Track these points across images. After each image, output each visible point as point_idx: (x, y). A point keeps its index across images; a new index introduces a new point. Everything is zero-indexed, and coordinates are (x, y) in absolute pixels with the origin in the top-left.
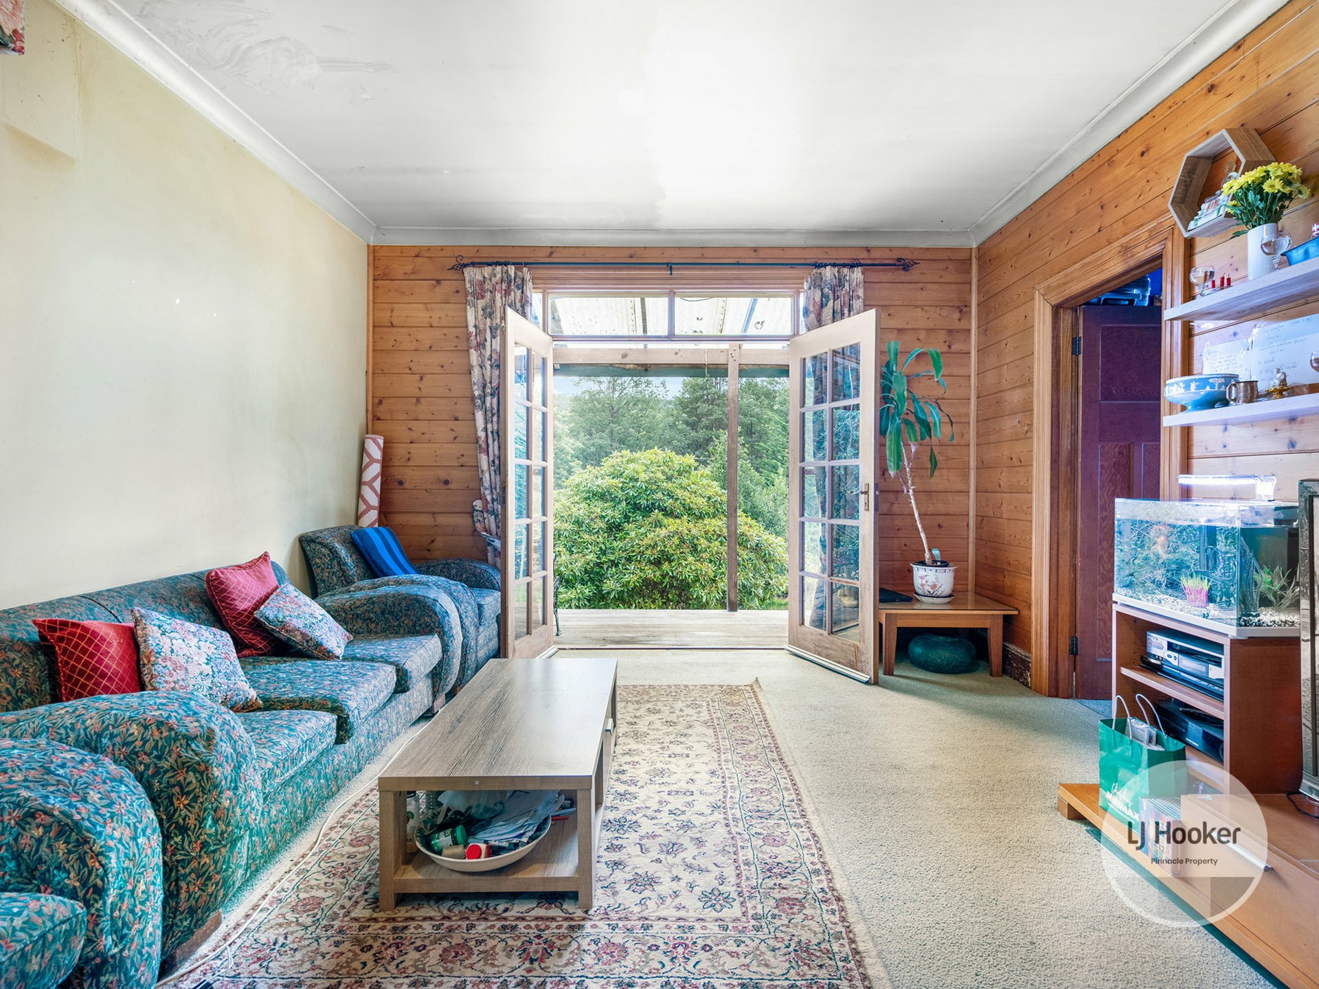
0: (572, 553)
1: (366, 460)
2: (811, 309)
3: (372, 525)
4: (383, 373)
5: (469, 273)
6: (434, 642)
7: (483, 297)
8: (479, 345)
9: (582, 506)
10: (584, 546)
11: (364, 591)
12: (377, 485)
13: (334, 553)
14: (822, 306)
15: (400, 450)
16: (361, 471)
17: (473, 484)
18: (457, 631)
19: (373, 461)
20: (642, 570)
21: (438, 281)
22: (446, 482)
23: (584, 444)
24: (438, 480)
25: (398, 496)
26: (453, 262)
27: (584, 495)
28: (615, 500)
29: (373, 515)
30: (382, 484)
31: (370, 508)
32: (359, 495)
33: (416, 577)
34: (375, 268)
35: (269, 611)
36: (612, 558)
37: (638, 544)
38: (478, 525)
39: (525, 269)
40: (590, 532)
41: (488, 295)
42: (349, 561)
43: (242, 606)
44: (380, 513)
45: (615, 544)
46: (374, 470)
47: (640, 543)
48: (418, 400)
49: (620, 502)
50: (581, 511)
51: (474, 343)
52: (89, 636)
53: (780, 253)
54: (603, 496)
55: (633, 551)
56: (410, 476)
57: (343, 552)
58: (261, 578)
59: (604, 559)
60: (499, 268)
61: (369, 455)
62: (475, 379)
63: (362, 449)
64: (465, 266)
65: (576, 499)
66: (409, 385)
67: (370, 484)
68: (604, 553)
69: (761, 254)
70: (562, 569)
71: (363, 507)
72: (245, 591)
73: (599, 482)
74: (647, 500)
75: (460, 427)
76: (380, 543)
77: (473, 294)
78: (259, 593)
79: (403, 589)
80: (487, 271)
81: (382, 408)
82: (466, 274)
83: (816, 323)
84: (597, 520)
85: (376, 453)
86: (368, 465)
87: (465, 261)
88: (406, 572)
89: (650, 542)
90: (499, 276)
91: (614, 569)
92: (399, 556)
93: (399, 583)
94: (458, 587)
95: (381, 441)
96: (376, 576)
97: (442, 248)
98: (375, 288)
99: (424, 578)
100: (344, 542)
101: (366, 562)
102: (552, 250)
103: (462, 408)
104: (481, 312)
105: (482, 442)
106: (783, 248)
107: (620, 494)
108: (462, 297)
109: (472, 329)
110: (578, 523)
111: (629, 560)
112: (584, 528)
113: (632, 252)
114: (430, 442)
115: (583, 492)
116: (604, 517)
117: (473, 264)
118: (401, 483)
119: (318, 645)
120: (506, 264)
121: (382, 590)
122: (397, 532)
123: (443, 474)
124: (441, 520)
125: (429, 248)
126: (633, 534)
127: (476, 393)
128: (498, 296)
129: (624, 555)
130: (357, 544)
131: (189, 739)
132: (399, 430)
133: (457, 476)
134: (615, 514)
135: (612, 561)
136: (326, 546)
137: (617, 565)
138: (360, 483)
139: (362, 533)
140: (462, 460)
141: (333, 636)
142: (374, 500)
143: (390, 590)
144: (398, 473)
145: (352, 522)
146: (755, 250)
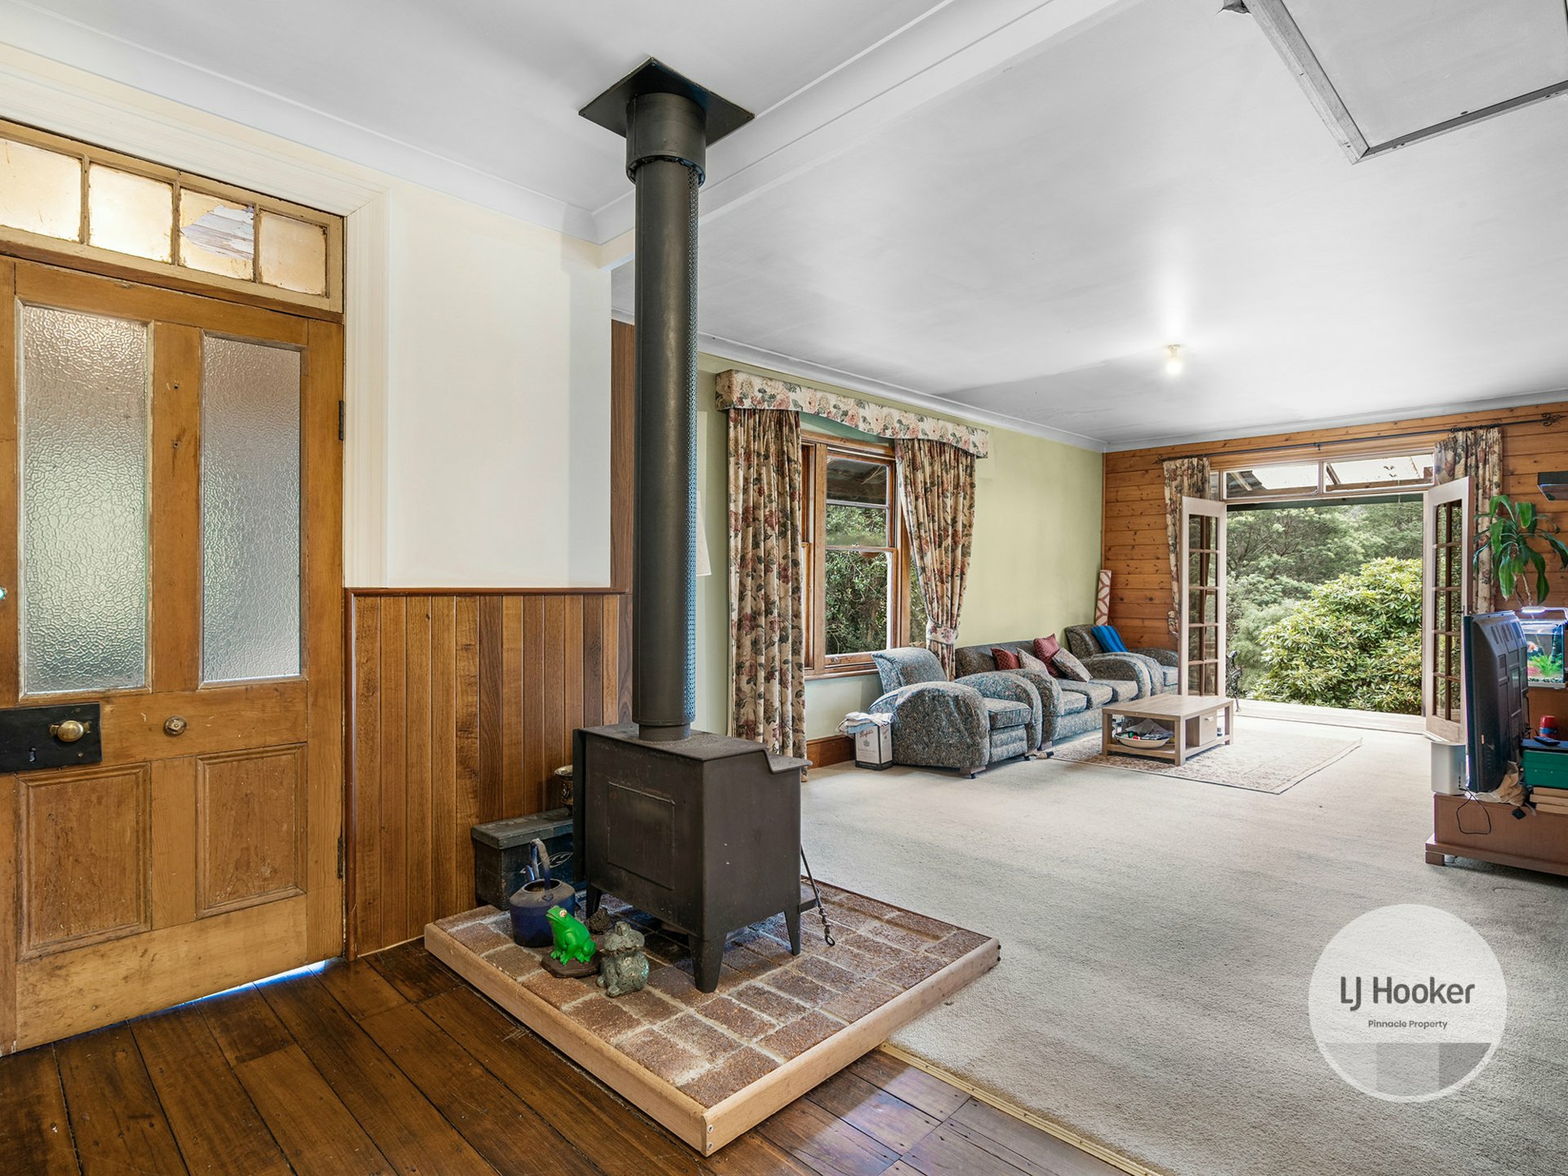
0: (1312, 667)
1: (1101, 585)
2: (1443, 466)
3: (1104, 625)
4: (1111, 530)
5: (1166, 465)
6: (1134, 683)
7: (1176, 479)
8: (1172, 511)
9: (1328, 619)
10: (1326, 661)
11: (1098, 657)
12: (1107, 600)
13: (1082, 638)
14: (1455, 463)
15: (1122, 579)
16: (1097, 592)
17: (1168, 601)
18: (1147, 680)
19: (1105, 586)
20: (1398, 691)
21: (1147, 471)
22: (1151, 599)
23: (1386, 538)
24: (1146, 598)
25: (1121, 607)
26: (1155, 458)
27: (1333, 607)
28: (1372, 615)
29: (1104, 619)
30: (1110, 600)
31: (1102, 614)
32: (1096, 607)
33: (1126, 653)
34: (1107, 466)
35: (1057, 658)
36: (1363, 676)
37: (1396, 663)
38: (1171, 627)
39: (1205, 459)
40: (1336, 647)
41: (1179, 478)
42: (1090, 643)
43: (1047, 655)
44: (1109, 618)
45: (1369, 661)
46: (1105, 591)
47: (1399, 661)
48: (1133, 547)
49: (1378, 616)
50: (1326, 624)
51: (1169, 510)
52: (1006, 655)
53: (1420, 423)
54: (1357, 608)
55: (1390, 670)
56: (1128, 595)
57: (1087, 638)
58: (1053, 645)
59: (1353, 676)
60: (1186, 461)
61: (1102, 583)
62: (1169, 534)
63: (1099, 579)
64: (1164, 460)
65: (1323, 611)
66: (1128, 538)
67: (1103, 600)
68: (1354, 670)
69: (1403, 425)
70: (1299, 683)
71: (1098, 614)
72: (1048, 649)
73: (1353, 593)
74: (1415, 615)
75: (1160, 564)
76: (1108, 634)
77: (1169, 478)
78: (1053, 651)
79: (1118, 658)
80: (1178, 462)
81: (1110, 553)
82: (1165, 466)
83: (1447, 477)
84: (1346, 635)
85: (1107, 581)
86: (1102, 588)
87: (1164, 457)
88: (1121, 651)
89: (1411, 661)
90: (1186, 465)
91: (1365, 688)
92: (1119, 643)
93: (1116, 655)
94: (1151, 661)
95: (1110, 574)
96: (1104, 652)
97: (1149, 450)
98: (1107, 478)
99: (1131, 654)
100: (1087, 633)
101: (1100, 645)
102: (1226, 443)
103: (1161, 551)
104: (1174, 489)
105: (1174, 574)
106: (1422, 419)
107: (1378, 607)
108: (1161, 480)
109: (1168, 501)
110: (1323, 636)
111: (1385, 679)
112: (1329, 642)
113: (1287, 437)
114: (1140, 573)
115: (1332, 603)
116: (1356, 631)
117: (1169, 459)
118: (1122, 599)
119: (1078, 675)
120: (1191, 457)
121: (1108, 658)
122: (1119, 630)
123: (1148, 594)
124: (1148, 623)
125: (1141, 450)
126: (1391, 652)
127: (1170, 543)
128: (1185, 479)
129: (1379, 673)
130: (1095, 634)
131: (1046, 681)
132: (1121, 566)
133: (1159, 596)
134: (1372, 629)
135: (1362, 679)
136: (1078, 634)
137: (1369, 685)
138: (1097, 599)
139: (1098, 629)
140: (1161, 585)
141: (1084, 673)
142: (1105, 610)
143: (1113, 657)
144: (1120, 593)
145: (1092, 623)
146: (1396, 423)
